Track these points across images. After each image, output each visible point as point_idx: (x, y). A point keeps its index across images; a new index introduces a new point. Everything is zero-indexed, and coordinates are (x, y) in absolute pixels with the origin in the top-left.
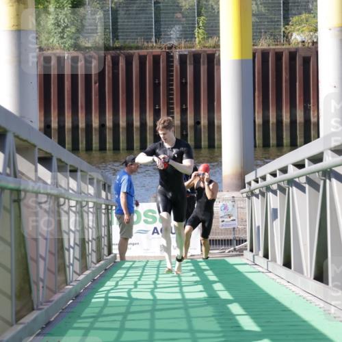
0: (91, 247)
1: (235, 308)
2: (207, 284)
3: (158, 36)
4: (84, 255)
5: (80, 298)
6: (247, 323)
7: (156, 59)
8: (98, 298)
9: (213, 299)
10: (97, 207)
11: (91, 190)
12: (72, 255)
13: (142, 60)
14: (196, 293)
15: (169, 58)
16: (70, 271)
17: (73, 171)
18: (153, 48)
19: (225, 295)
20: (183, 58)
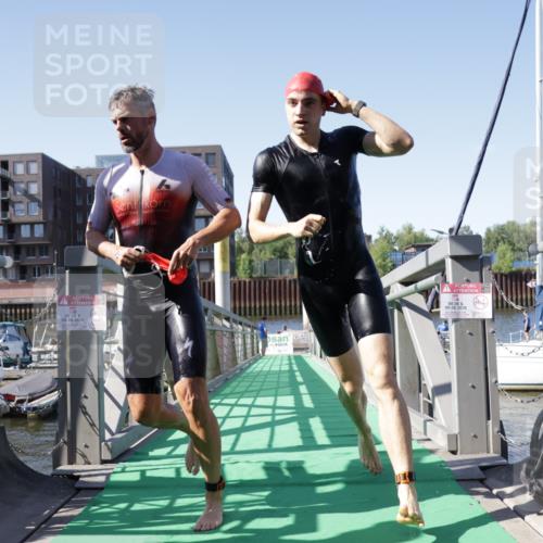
0: (249, 351)
1: (297, 374)
2: (290, 364)
3: (281, 273)
4: (245, 354)
5: (242, 370)
6: (300, 379)
7: (280, 282)
8: (249, 371)
9: (291, 371)
10: (252, 337)
11: (249, 330)
12: (240, 354)
13: (275, 282)
14: (286, 368)
15: (285, 281)
16: (239, 361)
17: (241, 323)
18: (279, 277)
19: (295, 368)
20: (290, 282)
